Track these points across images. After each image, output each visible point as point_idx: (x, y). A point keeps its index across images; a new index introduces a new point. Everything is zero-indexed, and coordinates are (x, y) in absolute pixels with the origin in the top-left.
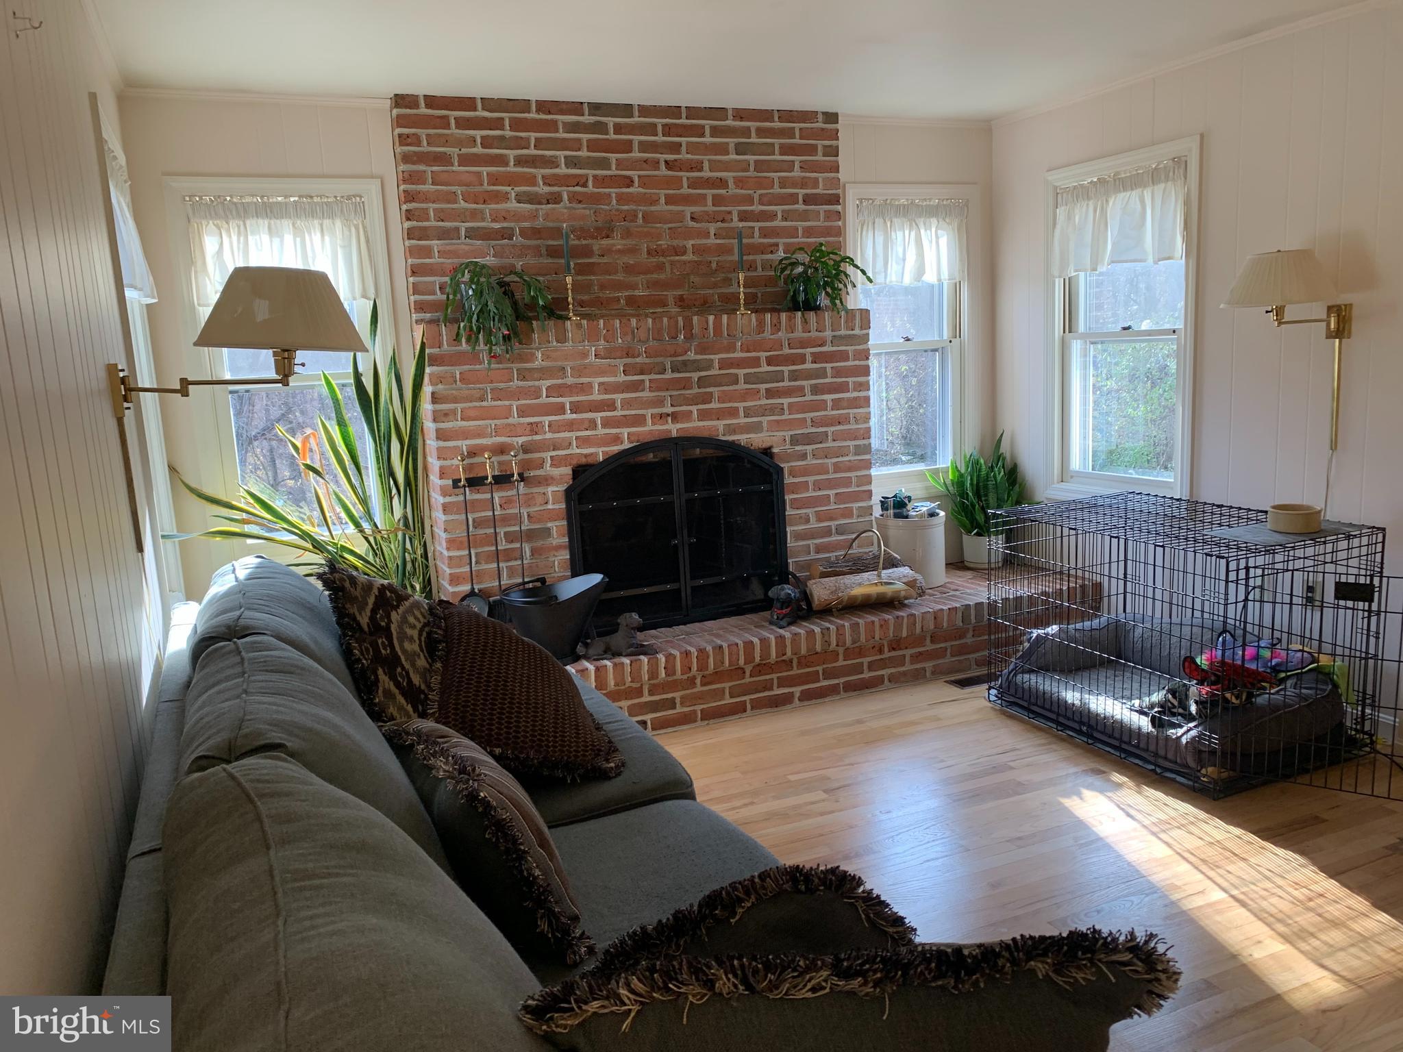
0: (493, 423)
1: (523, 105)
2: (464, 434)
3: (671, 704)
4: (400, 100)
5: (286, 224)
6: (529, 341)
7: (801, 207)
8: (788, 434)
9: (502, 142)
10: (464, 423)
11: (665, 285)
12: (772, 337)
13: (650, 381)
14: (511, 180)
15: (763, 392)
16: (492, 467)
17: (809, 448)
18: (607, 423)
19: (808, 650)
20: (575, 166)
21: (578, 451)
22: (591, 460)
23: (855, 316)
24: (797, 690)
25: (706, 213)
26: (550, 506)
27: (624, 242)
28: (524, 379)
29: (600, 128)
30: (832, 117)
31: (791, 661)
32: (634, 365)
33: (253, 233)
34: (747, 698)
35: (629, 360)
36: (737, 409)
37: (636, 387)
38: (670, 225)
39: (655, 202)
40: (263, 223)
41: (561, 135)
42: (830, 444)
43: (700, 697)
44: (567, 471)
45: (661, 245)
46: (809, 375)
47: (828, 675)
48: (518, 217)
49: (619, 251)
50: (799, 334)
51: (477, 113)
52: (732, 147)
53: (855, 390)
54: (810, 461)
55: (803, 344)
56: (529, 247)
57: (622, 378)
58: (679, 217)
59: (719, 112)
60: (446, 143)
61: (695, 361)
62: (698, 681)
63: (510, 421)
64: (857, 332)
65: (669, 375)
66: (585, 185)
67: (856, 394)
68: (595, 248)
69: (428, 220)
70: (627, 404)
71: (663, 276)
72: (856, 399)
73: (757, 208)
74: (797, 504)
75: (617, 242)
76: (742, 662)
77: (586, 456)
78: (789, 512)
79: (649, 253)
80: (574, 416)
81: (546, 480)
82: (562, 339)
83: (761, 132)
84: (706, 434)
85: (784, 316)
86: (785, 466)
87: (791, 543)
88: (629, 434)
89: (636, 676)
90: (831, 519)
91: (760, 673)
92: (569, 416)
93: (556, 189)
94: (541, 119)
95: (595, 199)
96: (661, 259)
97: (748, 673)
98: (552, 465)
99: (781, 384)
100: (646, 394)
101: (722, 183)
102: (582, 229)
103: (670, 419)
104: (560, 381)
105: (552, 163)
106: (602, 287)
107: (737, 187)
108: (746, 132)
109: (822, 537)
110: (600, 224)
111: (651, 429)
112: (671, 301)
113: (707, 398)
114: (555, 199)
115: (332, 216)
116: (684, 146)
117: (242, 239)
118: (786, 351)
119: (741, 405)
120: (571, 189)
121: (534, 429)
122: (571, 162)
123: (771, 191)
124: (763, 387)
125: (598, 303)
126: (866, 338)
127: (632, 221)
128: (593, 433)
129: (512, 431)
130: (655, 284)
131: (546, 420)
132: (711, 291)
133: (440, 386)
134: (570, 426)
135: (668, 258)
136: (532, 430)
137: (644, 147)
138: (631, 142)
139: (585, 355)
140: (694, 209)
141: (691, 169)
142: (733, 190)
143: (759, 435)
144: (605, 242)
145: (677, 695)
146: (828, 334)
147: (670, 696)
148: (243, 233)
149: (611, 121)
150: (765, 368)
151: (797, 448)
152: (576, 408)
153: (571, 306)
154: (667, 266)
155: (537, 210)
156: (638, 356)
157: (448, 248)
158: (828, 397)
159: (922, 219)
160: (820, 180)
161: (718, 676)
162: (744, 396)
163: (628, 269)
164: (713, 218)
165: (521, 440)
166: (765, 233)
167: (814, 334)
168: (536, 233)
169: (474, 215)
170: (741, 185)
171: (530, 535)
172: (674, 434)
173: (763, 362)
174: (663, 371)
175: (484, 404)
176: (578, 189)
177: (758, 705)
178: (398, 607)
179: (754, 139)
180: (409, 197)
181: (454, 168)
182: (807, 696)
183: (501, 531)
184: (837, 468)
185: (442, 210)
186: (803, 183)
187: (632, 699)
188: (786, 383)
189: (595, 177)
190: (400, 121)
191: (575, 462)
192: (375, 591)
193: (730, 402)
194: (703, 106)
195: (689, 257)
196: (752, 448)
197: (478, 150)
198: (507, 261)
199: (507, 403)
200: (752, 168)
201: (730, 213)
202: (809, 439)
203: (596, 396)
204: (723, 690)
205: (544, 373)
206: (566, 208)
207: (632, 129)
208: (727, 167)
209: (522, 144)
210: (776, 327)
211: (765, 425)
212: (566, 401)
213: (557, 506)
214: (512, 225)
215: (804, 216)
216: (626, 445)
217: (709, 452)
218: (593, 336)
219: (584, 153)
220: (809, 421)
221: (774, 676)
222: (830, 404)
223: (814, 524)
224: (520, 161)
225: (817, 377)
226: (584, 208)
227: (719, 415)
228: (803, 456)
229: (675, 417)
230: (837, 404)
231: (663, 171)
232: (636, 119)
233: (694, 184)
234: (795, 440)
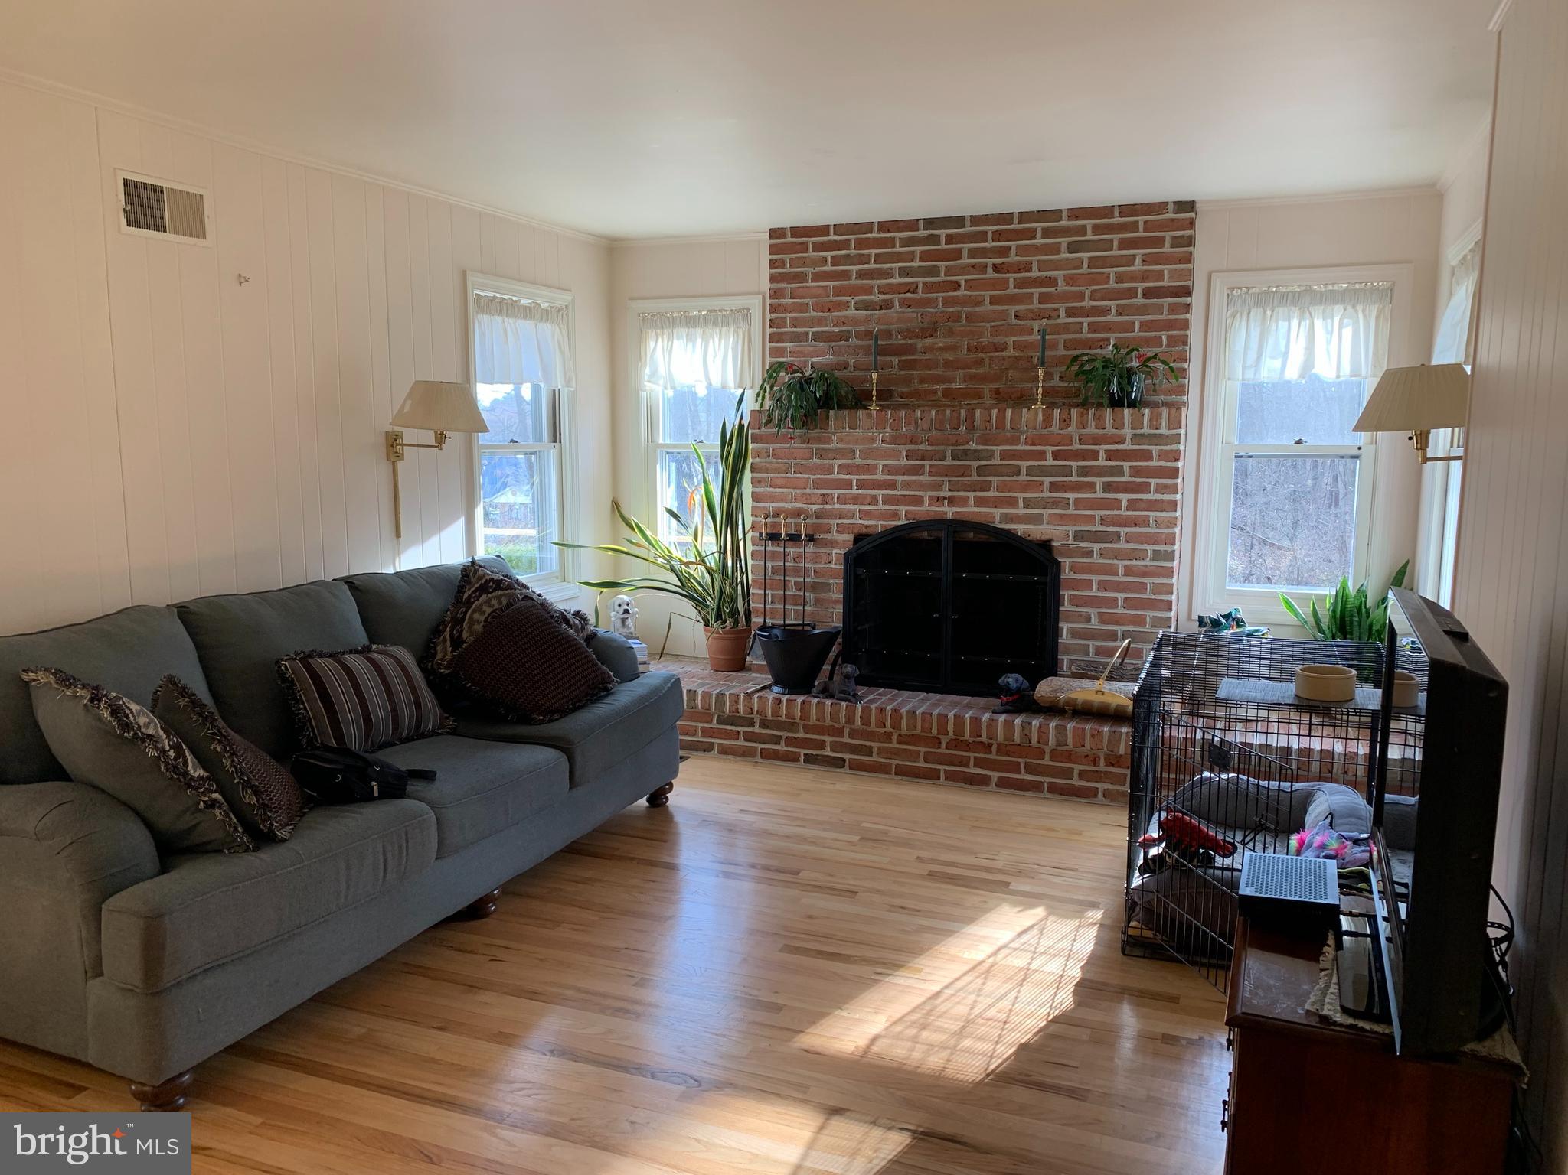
0: (794, 491)
1: (868, 227)
2: (773, 499)
3: (869, 751)
4: (774, 233)
5: (698, 331)
6: (826, 427)
7: (1140, 300)
8: (1071, 530)
9: (849, 260)
10: (772, 489)
11: (984, 379)
12: (1061, 432)
13: (931, 466)
14: (852, 291)
15: (1046, 485)
16: (786, 525)
17: (1096, 547)
18: (887, 500)
19: (1006, 739)
20: (907, 275)
21: (860, 522)
22: (870, 531)
23: (1161, 414)
24: (995, 775)
25: (1031, 311)
26: (833, 566)
27: (947, 340)
28: (821, 457)
29: (934, 240)
30: (1188, 206)
31: (990, 745)
32: (916, 451)
33: (678, 339)
34: (942, 768)
35: (912, 447)
36: (1016, 500)
37: (917, 470)
38: (993, 324)
39: (979, 302)
40: (684, 331)
41: (898, 249)
42: (1122, 545)
43: (896, 754)
44: (850, 537)
45: (982, 342)
46: (1101, 472)
47: (1029, 769)
48: (854, 321)
49: (941, 349)
50: (1091, 429)
51: (830, 238)
52: (1064, 247)
53: (1157, 491)
54: (1096, 559)
55: (1096, 440)
56: (861, 347)
57: (905, 462)
58: (1004, 316)
59: (1055, 214)
60: (804, 264)
61: (975, 451)
62: (894, 738)
63: (808, 491)
64: (1164, 430)
65: (949, 462)
66: (915, 291)
67: (1158, 496)
68: (919, 346)
69: (785, 327)
70: (907, 485)
71: (981, 371)
72: (1157, 501)
73: (1087, 303)
74: (1076, 601)
75: (940, 341)
76: (935, 731)
77: (866, 527)
78: (1066, 607)
79: (969, 350)
80: (860, 491)
81: (832, 543)
82: (854, 426)
83: (1097, 229)
84: (982, 520)
85: (1074, 412)
86: (1066, 562)
87: (1065, 638)
88: (906, 512)
89: (835, 717)
90: (1117, 623)
91: (956, 748)
92: (855, 491)
93: (889, 296)
94: (881, 238)
95: (926, 303)
96: (981, 355)
97: (944, 745)
98: (837, 531)
99: (1067, 479)
100: (926, 478)
101: (1052, 282)
102: (908, 330)
103: (946, 502)
104: (850, 461)
105: (888, 274)
106: (922, 381)
107: (1068, 284)
108: (1082, 231)
109: (1105, 640)
110: (925, 325)
111: (927, 509)
112: (987, 393)
113: (986, 486)
114: (887, 305)
115: (728, 325)
116: (1014, 249)
117: (670, 343)
118: (1077, 446)
119: (1021, 496)
120: (902, 295)
121: (825, 499)
122: (904, 272)
123: (1106, 286)
124: (1047, 480)
125: (917, 394)
126: (1176, 439)
127: (956, 321)
128: (875, 507)
129: (807, 500)
130: (973, 378)
131: (837, 492)
132: (1030, 385)
133: (758, 460)
134: (856, 500)
135: (988, 354)
136: (823, 500)
137: (973, 254)
138: (960, 250)
139: (873, 440)
140: (1018, 308)
141: (1019, 270)
142: (1062, 287)
143: (1040, 527)
144: (929, 341)
145: (875, 745)
146: (1127, 431)
147: (868, 743)
148: (670, 339)
149: (943, 233)
150: (1050, 462)
151: (1082, 545)
152: (861, 485)
153: (874, 398)
154: (987, 361)
155: (871, 315)
156: (921, 443)
157: (798, 349)
158: (1124, 498)
159: (1322, 307)
160: (1166, 272)
161: (914, 739)
162: (1026, 487)
163: (947, 364)
164: (1038, 316)
165: (814, 507)
166: (1093, 328)
167: (1109, 431)
168: (868, 334)
169: (820, 321)
170: (1071, 282)
171: (815, 587)
172: (949, 517)
173: (1049, 455)
174: (944, 458)
175: (789, 475)
176: (909, 295)
177: (951, 777)
178: (491, 593)
179: (1090, 237)
180: (774, 309)
181: (808, 284)
182: (1003, 784)
183: (791, 579)
184: (1128, 571)
185: (796, 319)
186: (1144, 277)
187: (833, 736)
188: (1074, 478)
189: (925, 283)
190: (773, 250)
191: (856, 531)
192: (483, 581)
193: (1009, 492)
194: (1035, 209)
195: (1011, 352)
196: (1029, 538)
197: (828, 268)
198: (842, 358)
199: (807, 476)
200: (1085, 265)
201: (1057, 309)
202: (1096, 537)
203: (880, 476)
204: (918, 753)
205: (838, 453)
206: (897, 312)
207: (962, 238)
208: (1057, 265)
209: (863, 259)
210: (1066, 422)
211: (1046, 517)
212: (854, 478)
213: (838, 567)
214: (850, 328)
215: (1142, 310)
216: (903, 522)
217: (983, 537)
218: (881, 424)
219: (916, 264)
220: (1098, 519)
221: (972, 755)
222: (1124, 504)
223: (1094, 624)
224: (861, 275)
225: (1112, 475)
226: (913, 312)
227: (997, 503)
228: (1089, 553)
229: (951, 501)
230: (1132, 505)
231: (991, 274)
232: (968, 229)
233: (1020, 284)
234: (1079, 536)
